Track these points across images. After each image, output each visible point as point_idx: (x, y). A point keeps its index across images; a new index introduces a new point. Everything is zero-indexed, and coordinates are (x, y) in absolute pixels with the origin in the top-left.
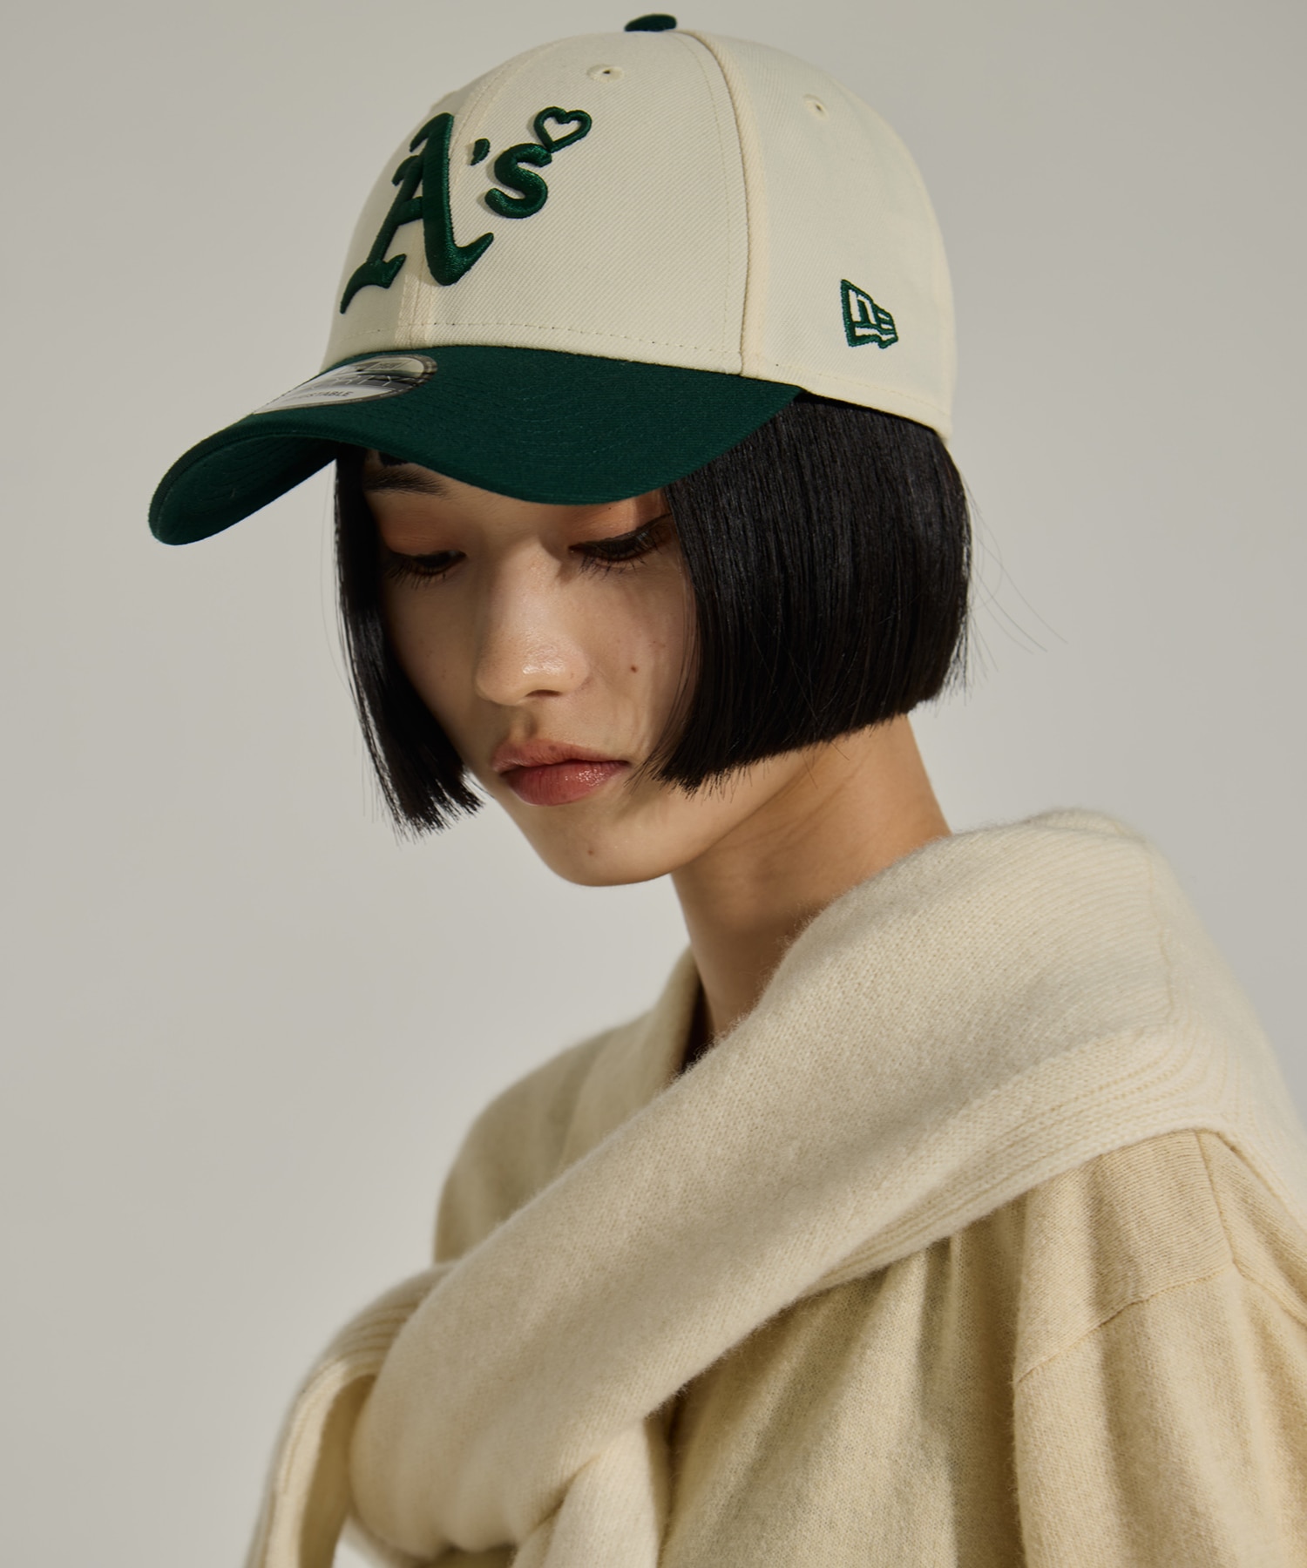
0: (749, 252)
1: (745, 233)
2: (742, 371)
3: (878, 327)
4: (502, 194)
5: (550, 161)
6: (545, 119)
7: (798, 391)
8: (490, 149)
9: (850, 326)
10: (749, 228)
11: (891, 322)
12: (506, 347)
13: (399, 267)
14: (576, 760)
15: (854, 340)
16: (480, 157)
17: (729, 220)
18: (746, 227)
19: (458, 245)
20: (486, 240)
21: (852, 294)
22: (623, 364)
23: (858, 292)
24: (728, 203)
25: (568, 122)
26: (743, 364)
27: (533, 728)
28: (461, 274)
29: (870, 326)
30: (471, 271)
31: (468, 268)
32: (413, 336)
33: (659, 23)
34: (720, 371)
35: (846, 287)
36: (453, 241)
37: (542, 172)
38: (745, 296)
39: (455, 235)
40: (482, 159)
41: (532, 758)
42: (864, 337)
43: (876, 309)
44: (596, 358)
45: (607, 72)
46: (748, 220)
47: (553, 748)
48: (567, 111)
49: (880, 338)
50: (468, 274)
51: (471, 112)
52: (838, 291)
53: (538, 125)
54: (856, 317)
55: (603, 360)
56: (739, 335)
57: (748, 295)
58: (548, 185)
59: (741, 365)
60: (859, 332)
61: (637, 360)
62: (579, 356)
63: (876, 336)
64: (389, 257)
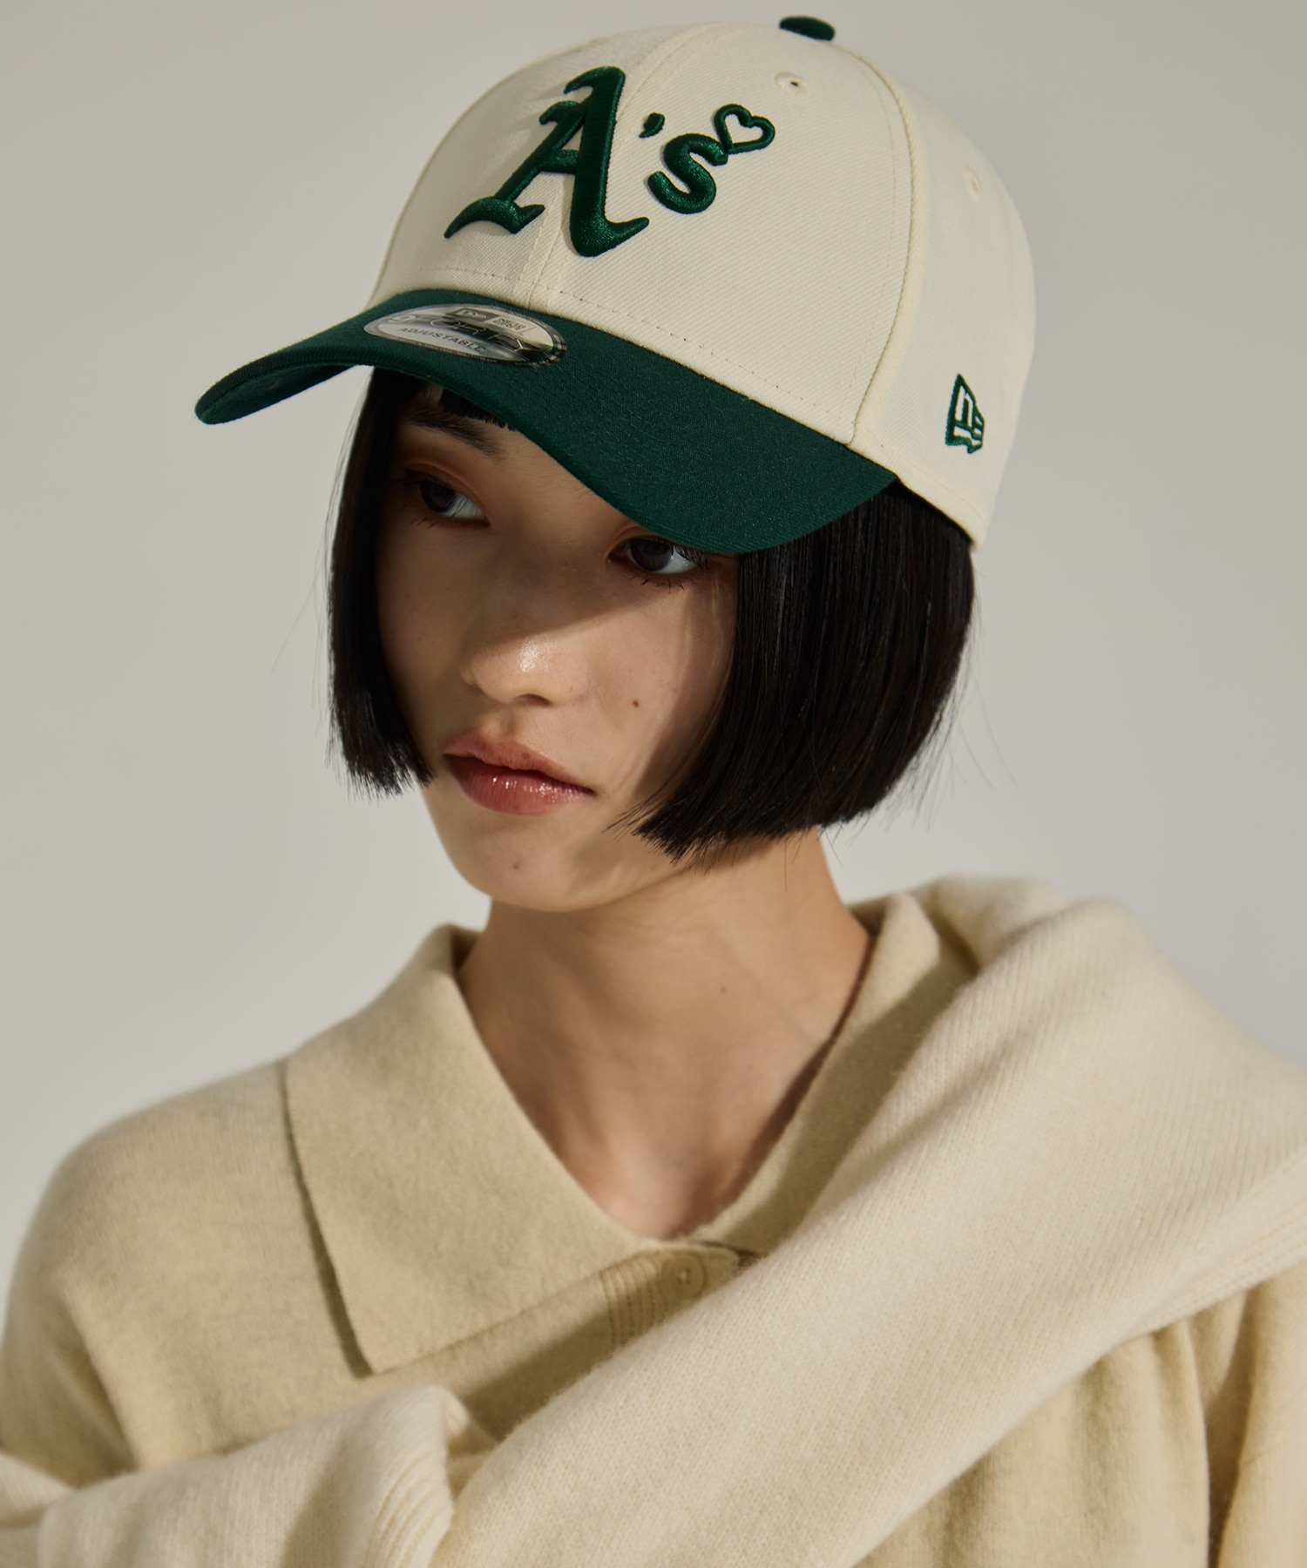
0: (894, 323)
1: (896, 303)
2: (851, 442)
3: (971, 430)
4: (668, 180)
5: (725, 162)
6: (728, 114)
7: (893, 479)
8: (664, 127)
9: (952, 423)
10: (901, 299)
11: (981, 428)
12: (630, 342)
13: (533, 217)
14: (540, 774)
15: (951, 439)
16: (650, 132)
17: (884, 285)
18: (898, 297)
19: (608, 218)
20: (641, 224)
21: (962, 390)
22: (743, 400)
23: (967, 390)
24: (888, 266)
25: (751, 127)
26: (854, 436)
27: (511, 727)
28: (604, 250)
29: (966, 428)
30: (615, 249)
31: (613, 244)
32: (534, 295)
33: (817, 30)
34: (831, 437)
35: (960, 382)
36: (603, 212)
37: (715, 172)
38: (877, 367)
39: (606, 206)
40: (653, 134)
41: (500, 758)
42: (959, 438)
43: (976, 413)
44: (718, 384)
45: (795, 84)
46: (902, 291)
47: (526, 755)
48: (753, 115)
49: (971, 442)
50: (610, 252)
51: (648, 78)
52: (952, 385)
53: (719, 120)
54: (959, 416)
55: (724, 389)
56: (859, 405)
57: (880, 366)
58: (717, 186)
59: (852, 436)
60: (958, 432)
61: (756, 399)
62: (702, 376)
63: (968, 439)
64: (524, 200)
